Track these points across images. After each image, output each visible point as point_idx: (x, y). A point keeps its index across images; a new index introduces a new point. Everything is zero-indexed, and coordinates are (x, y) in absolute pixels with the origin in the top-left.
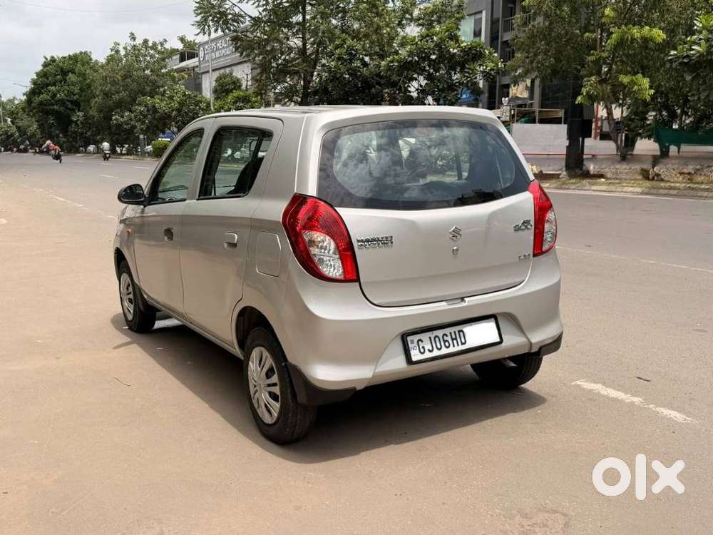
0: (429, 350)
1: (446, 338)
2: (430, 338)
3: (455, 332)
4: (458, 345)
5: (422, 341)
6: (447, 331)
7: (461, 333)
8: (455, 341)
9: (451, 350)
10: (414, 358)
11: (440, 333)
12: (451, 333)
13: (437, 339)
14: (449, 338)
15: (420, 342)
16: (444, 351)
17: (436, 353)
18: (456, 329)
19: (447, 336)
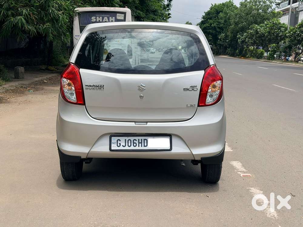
0: (123, 146)
1: (135, 141)
2: (125, 140)
3: (142, 140)
4: (142, 146)
5: (120, 141)
6: (137, 138)
7: (146, 141)
8: (140, 144)
9: (137, 148)
10: (112, 148)
11: (132, 138)
12: (139, 140)
13: (129, 141)
14: (137, 142)
15: (119, 141)
16: (132, 148)
17: (127, 148)
18: (143, 138)
19: (136, 140)
